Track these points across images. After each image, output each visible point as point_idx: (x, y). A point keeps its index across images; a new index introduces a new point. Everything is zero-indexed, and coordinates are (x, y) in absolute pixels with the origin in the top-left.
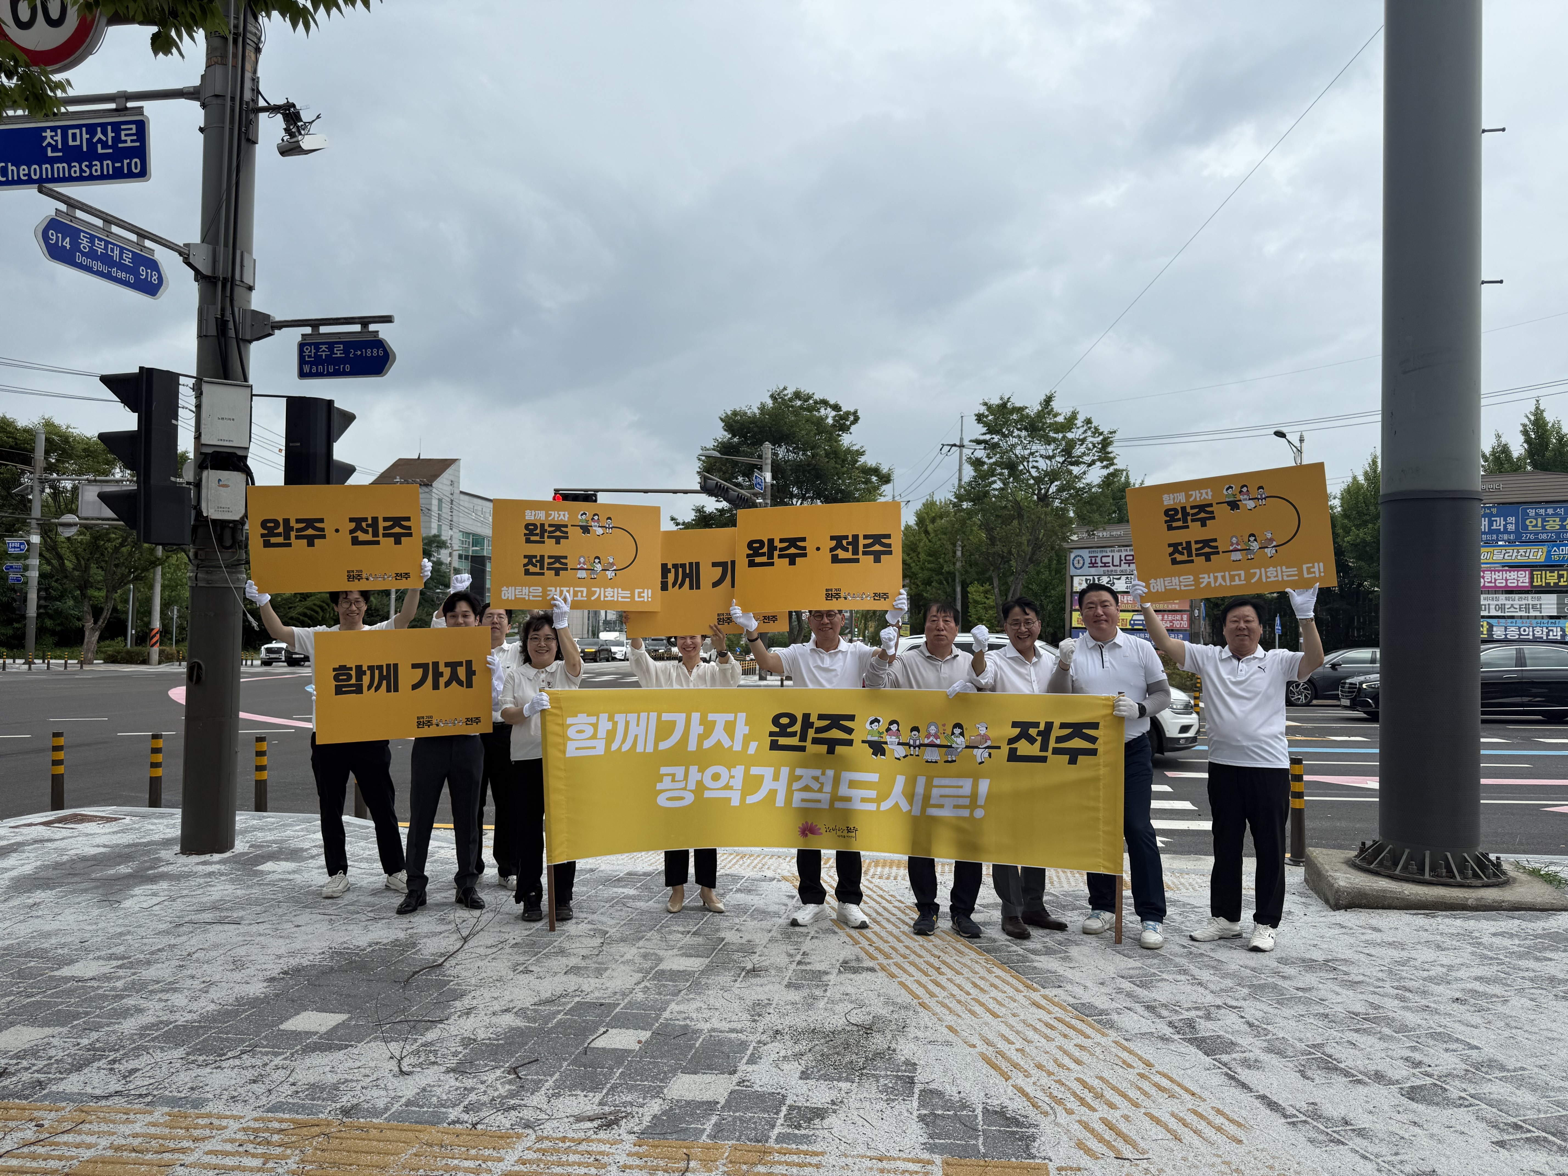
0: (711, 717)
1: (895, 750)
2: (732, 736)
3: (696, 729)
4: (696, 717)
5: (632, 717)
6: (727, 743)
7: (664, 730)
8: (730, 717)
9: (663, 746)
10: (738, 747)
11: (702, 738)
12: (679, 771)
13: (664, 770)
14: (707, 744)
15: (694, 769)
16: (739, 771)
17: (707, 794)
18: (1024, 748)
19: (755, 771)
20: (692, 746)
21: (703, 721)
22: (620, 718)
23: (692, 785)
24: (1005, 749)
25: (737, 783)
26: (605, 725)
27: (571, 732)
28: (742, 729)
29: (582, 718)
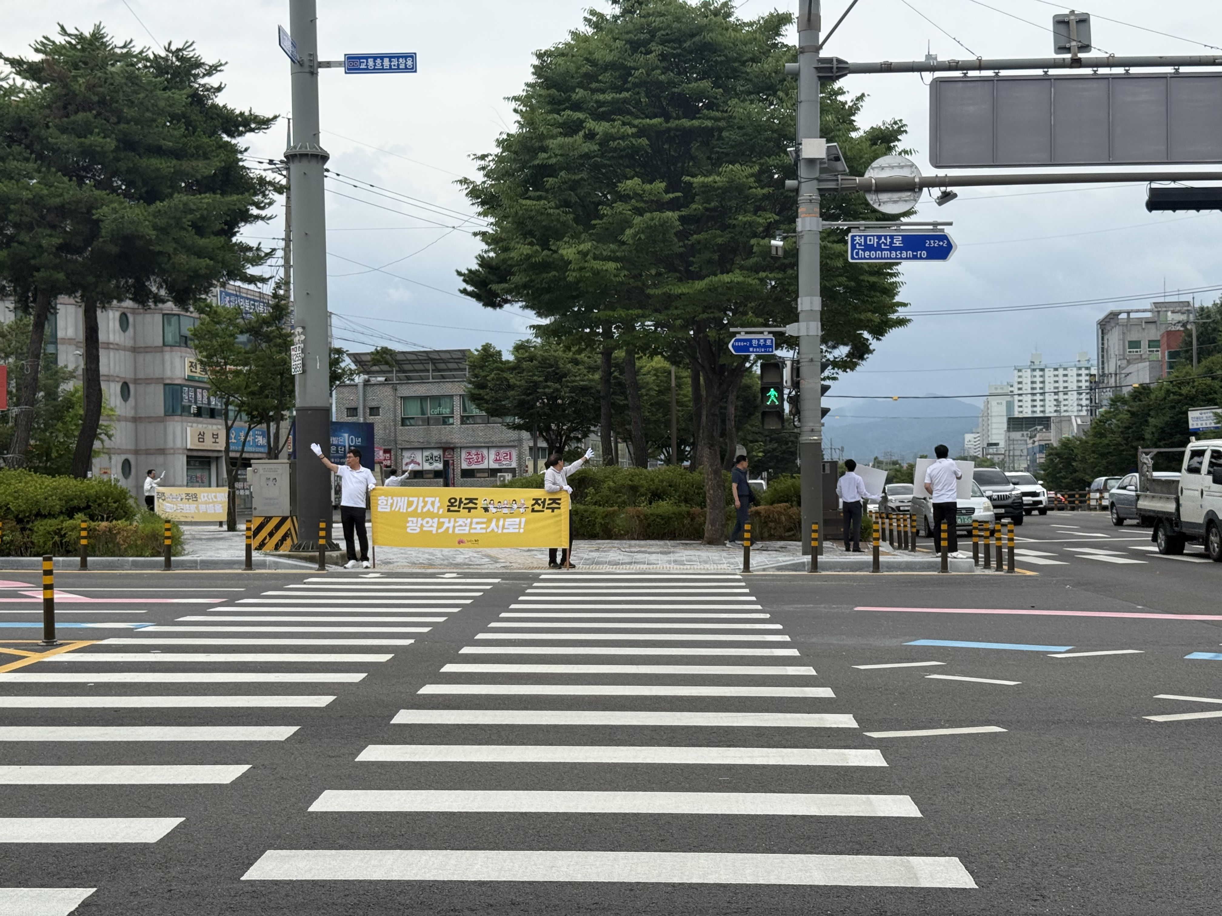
0: (426, 499)
1: (492, 510)
2: (433, 508)
3: (421, 504)
4: (421, 499)
5: (399, 499)
6: (432, 510)
7: (410, 504)
8: (433, 499)
9: (409, 510)
10: (436, 511)
11: (423, 507)
12: (415, 519)
13: (409, 519)
14: (425, 510)
15: (420, 519)
16: (436, 520)
17: (425, 529)
18: (537, 507)
19: (441, 520)
20: (419, 511)
21: (424, 501)
22: (395, 498)
23: (419, 525)
24: (531, 508)
25: (435, 525)
26: (390, 501)
27: (379, 502)
28: (437, 504)
29: (383, 497)
